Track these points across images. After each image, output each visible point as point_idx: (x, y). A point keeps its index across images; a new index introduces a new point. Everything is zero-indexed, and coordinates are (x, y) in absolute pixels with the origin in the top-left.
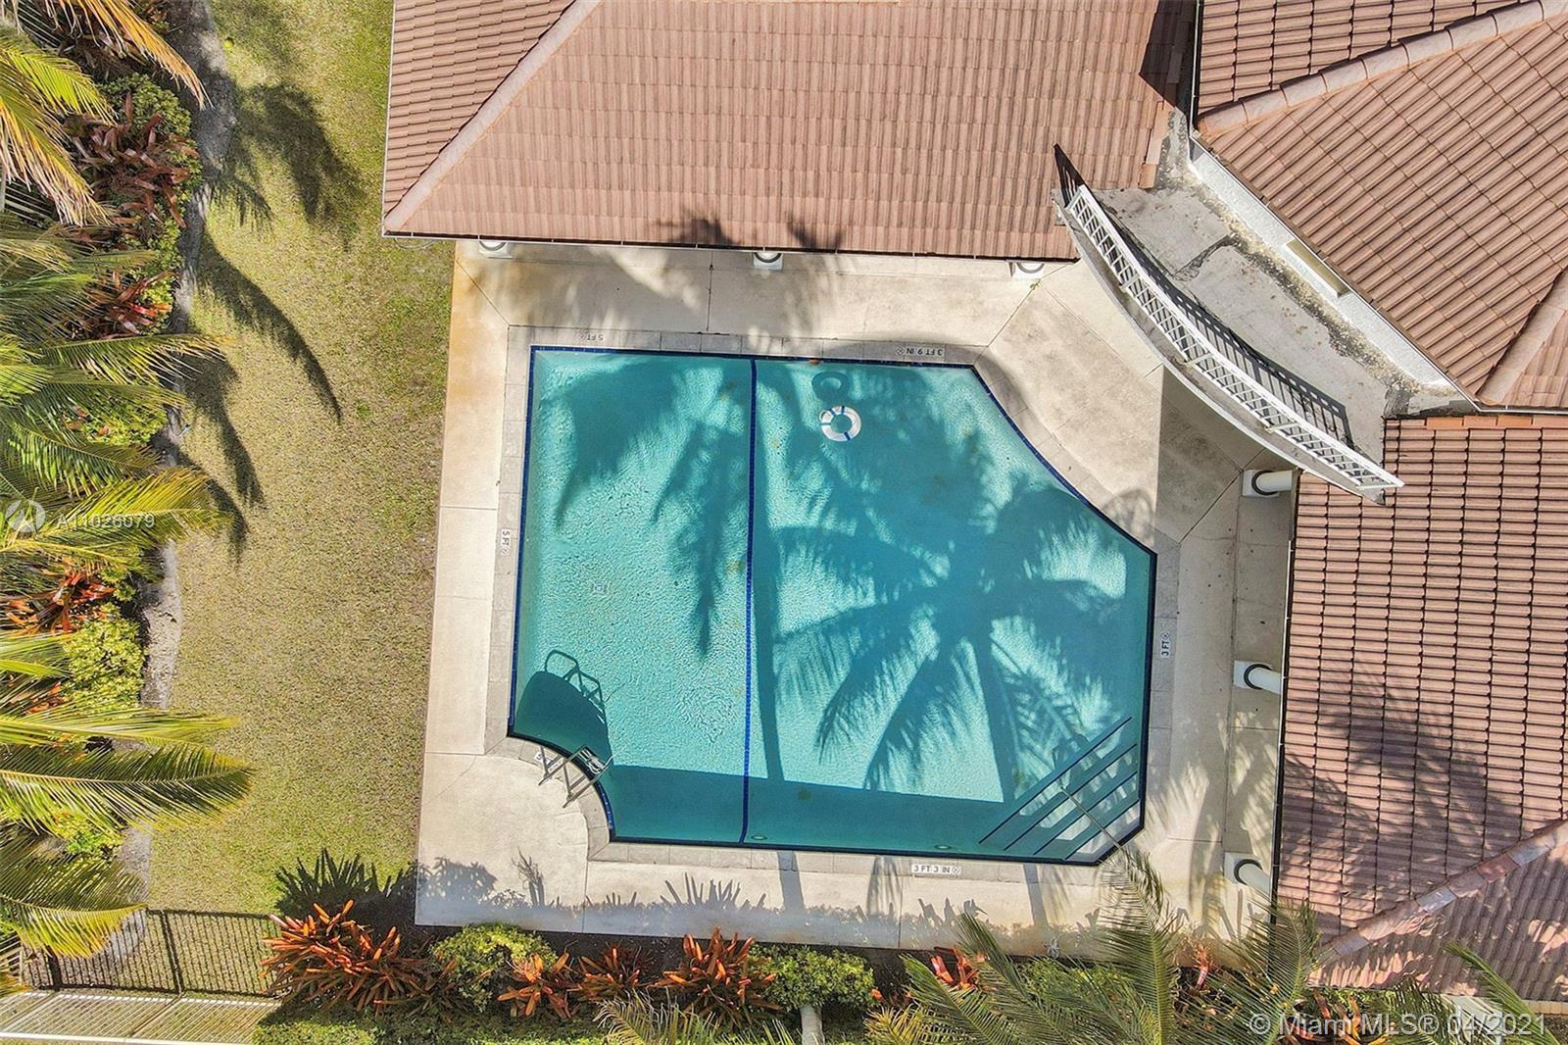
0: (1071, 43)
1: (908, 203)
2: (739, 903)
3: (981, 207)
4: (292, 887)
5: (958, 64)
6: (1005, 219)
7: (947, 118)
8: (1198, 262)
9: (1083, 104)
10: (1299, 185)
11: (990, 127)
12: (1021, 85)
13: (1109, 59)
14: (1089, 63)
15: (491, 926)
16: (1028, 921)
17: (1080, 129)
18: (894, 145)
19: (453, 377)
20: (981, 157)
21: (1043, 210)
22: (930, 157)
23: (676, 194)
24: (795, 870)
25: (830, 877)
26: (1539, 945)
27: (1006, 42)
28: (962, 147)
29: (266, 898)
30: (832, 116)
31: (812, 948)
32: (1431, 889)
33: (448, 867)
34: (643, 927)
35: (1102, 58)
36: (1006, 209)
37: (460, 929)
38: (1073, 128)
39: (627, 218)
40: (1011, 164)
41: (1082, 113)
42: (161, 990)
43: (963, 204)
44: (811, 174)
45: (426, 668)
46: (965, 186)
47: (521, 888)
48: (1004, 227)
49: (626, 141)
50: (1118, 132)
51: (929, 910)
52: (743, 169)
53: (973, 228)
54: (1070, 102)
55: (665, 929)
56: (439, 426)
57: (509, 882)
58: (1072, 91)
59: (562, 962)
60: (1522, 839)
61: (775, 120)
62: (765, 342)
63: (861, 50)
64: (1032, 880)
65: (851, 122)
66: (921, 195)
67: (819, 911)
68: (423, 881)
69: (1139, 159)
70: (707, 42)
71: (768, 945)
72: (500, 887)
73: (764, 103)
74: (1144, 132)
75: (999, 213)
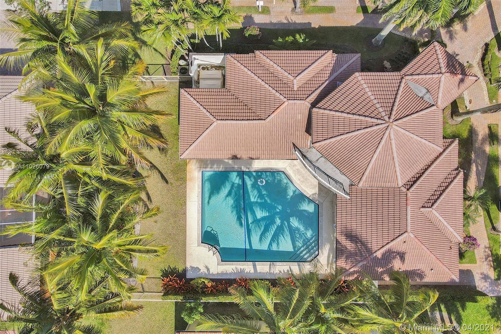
0: (293, 128)
1: (269, 152)
2: (246, 272)
3: (281, 152)
4: (164, 272)
5: (275, 131)
6: (285, 153)
7: (274, 139)
8: (317, 160)
9: (296, 136)
10: (328, 154)
11: (281, 140)
12: (286, 133)
13: (300, 130)
14: (297, 130)
15: (201, 278)
16: (298, 273)
17: (296, 140)
18: (266, 143)
19: (188, 177)
20: (280, 144)
21: (291, 152)
22: (272, 144)
23: (230, 152)
24: (256, 265)
25: (262, 266)
26: (378, 271)
27: (283, 128)
28: (277, 143)
29: (159, 274)
30: (255, 139)
31: (259, 279)
32: (359, 263)
33: (192, 267)
34: (228, 277)
35: (299, 129)
36: (285, 152)
37: (195, 279)
38: (295, 139)
39: (221, 155)
40: (285, 145)
41: (296, 138)
42: (140, 292)
43: (278, 151)
44: (252, 148)
45: (186, 231)
46: (278, 149)
47: (206, 271)
48: (285, 155)
49: (221, 144)
50: (302, 140)
51: (280, 272)
52: (241, 147)
53: (280, 155)
54: (294, 136)
55: (232, 277)
56: (186, 186)
57: (203, 270)
58: (294, 134)
59: (214, 284)
60: (372, 254)
61: (246, 140)
62: (245, 169)
63: (259, 129)
64: (299, 265)
65: (258, 140)
66: (271, 150)
67: (260, 273)
68: (187, 270)
69: (306, 144)
70: (234, 129)
71: (252, 279)
72: (201, 271)
73: (244, 138)
74: (307, 140)
75: (284, 153)
